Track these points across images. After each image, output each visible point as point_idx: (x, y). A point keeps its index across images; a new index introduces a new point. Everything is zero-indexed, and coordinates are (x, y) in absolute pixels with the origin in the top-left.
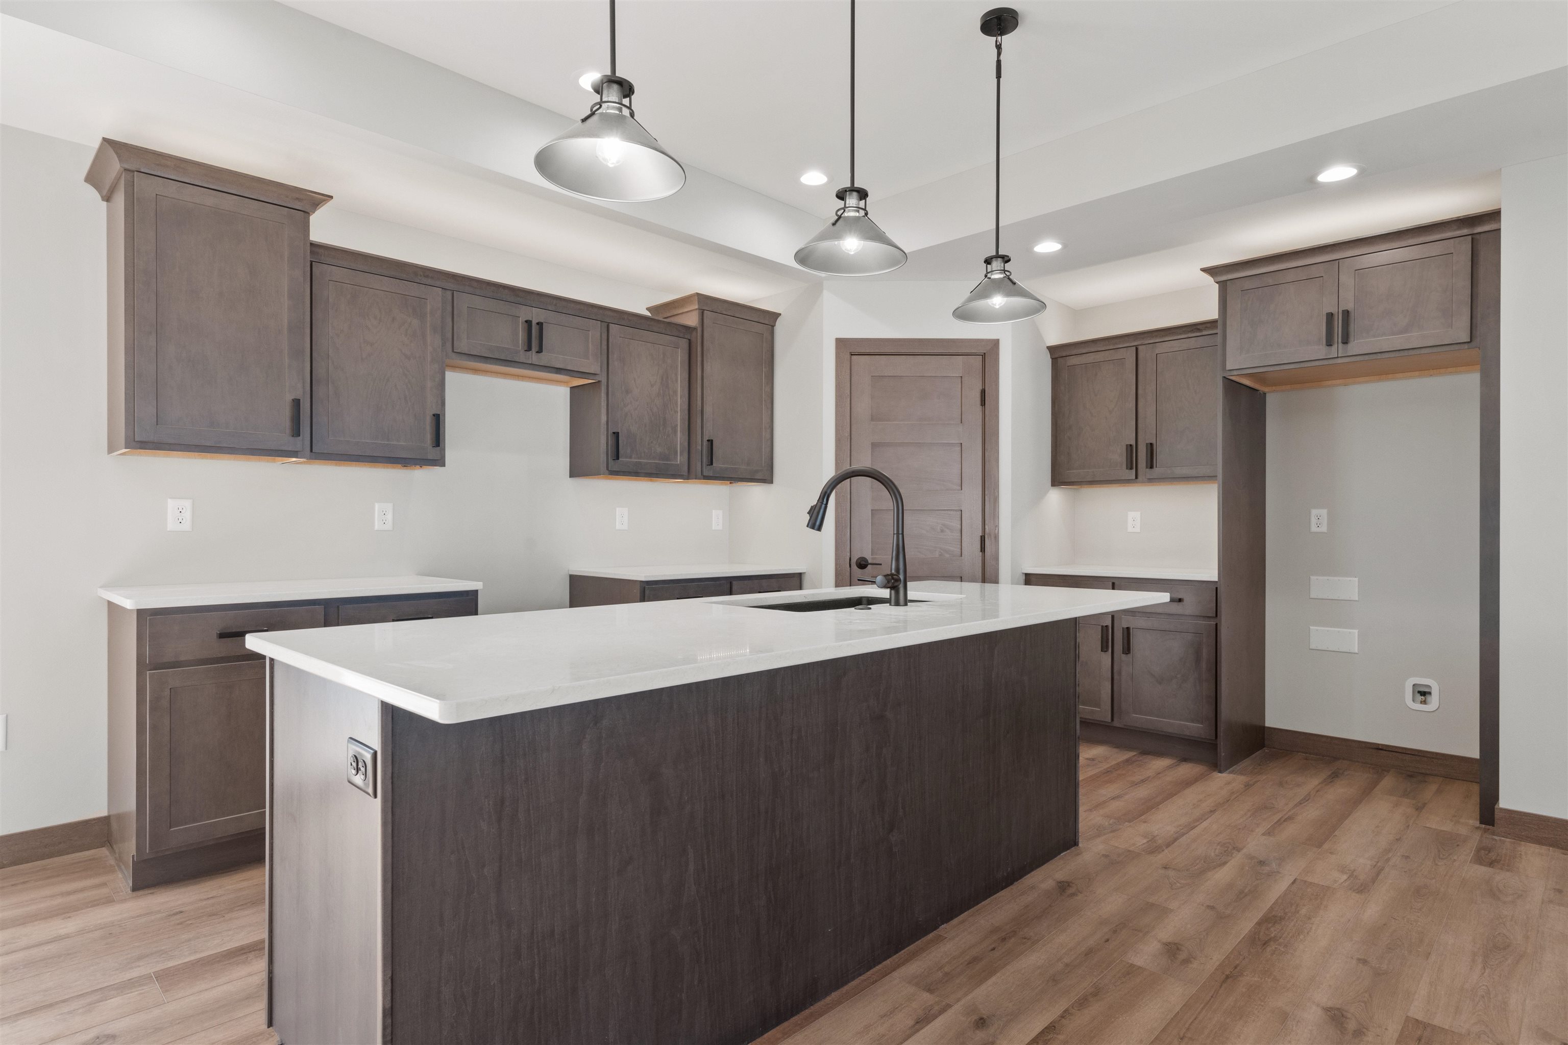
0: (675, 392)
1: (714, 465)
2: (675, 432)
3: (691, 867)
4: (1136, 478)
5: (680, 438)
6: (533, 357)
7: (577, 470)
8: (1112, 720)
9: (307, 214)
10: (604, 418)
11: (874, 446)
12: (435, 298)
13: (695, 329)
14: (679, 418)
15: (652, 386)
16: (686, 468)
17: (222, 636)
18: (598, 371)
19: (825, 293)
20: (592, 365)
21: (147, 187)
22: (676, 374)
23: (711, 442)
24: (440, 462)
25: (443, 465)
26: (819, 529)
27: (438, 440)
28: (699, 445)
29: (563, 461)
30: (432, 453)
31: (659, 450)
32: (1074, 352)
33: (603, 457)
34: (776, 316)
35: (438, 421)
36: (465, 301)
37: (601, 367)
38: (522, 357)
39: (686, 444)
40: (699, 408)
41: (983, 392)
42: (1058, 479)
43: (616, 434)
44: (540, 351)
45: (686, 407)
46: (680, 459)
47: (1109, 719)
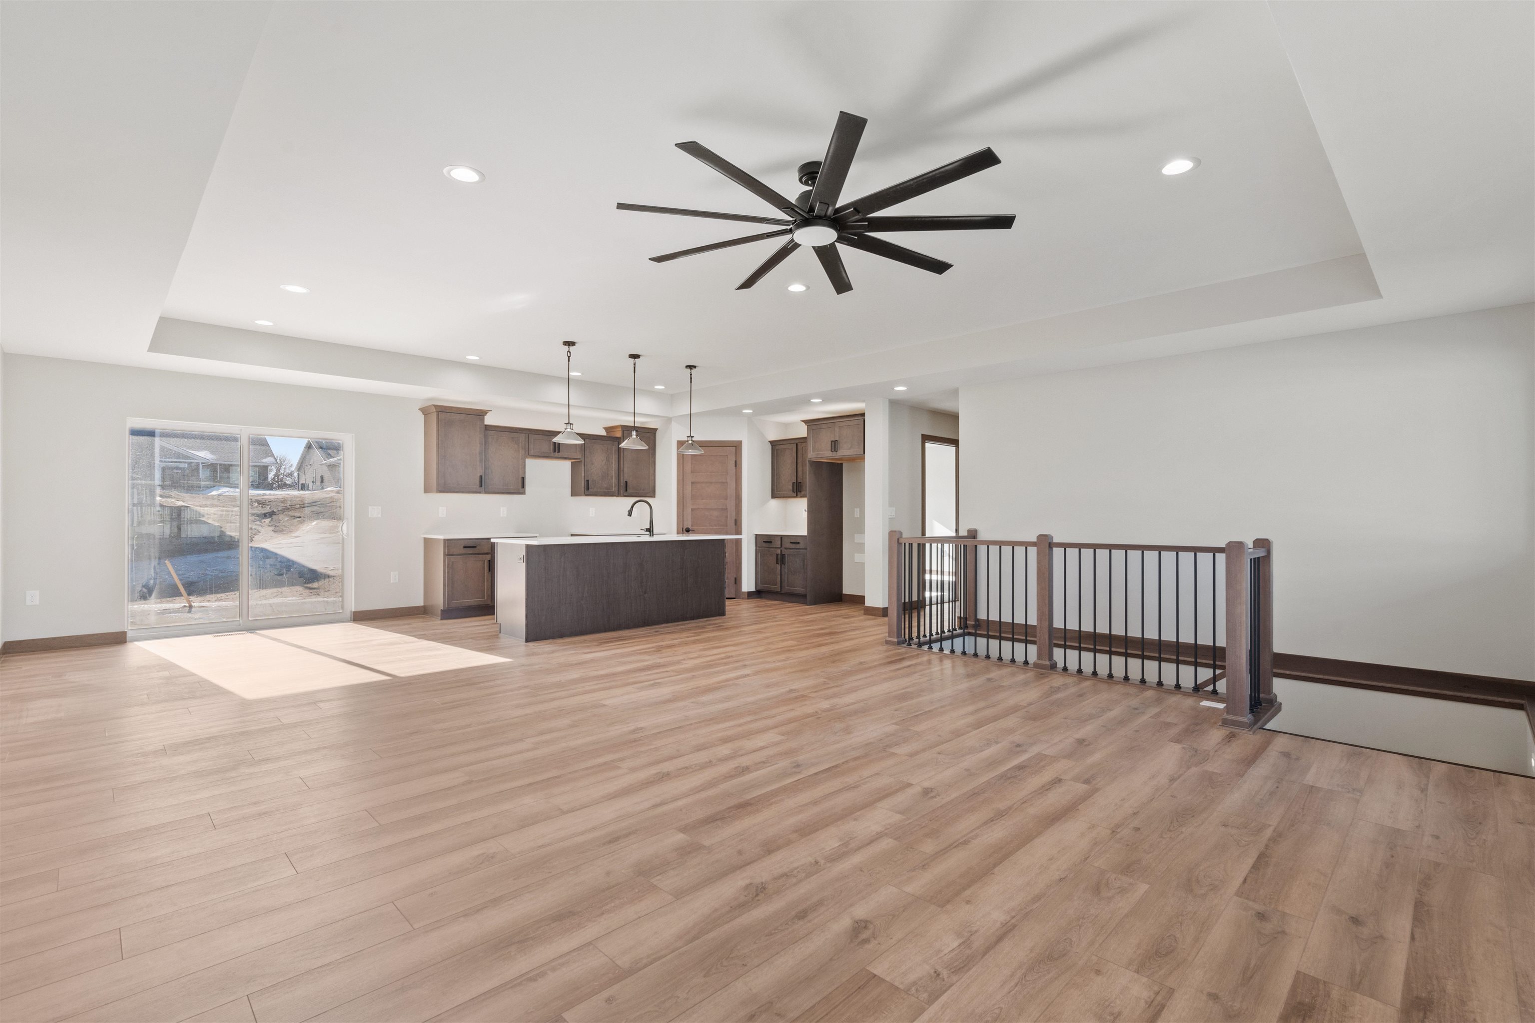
0: (612, 463)
1: (628, 490)
2: (612, 478)
3: (586, 589)
4: (797, 495)
5: (614, 481)
6: (557, 454)
7: (574, 493)
8: (781, 590)
9: (484, 416)
10: (583, 475)
11: (692, 483)
12: (522, 437)
13: (620, 438)
14: (614, 473)
15: (602, 461)
16: (617, 492)
17: (465, 547)
18: (581, 457)
19: (673, 422)
20: (579, 456)
21: (442, 416)
22: (613, 456)
23: (626, 482)
24: (524, 493)
25: (525, 494)
26: (631, 516)
27: (523, 486)
28: (622, 484)
29: (568, 490)
30: (521, 490)
31: (605, 486)
32: (778, 444)
33: (583, 489)
34: (656, 430)
35: (523, 479)
36: (532, 437)
37: (582, 456)
38: (552, 454)
39: (617, 483)
40: (622, 469)
41: (736, 462)
42: (774, 496)
43: (588, 481)
44: (559, 452)
45: (617, 468)
46: (614, 489)
47: (780, 590)
